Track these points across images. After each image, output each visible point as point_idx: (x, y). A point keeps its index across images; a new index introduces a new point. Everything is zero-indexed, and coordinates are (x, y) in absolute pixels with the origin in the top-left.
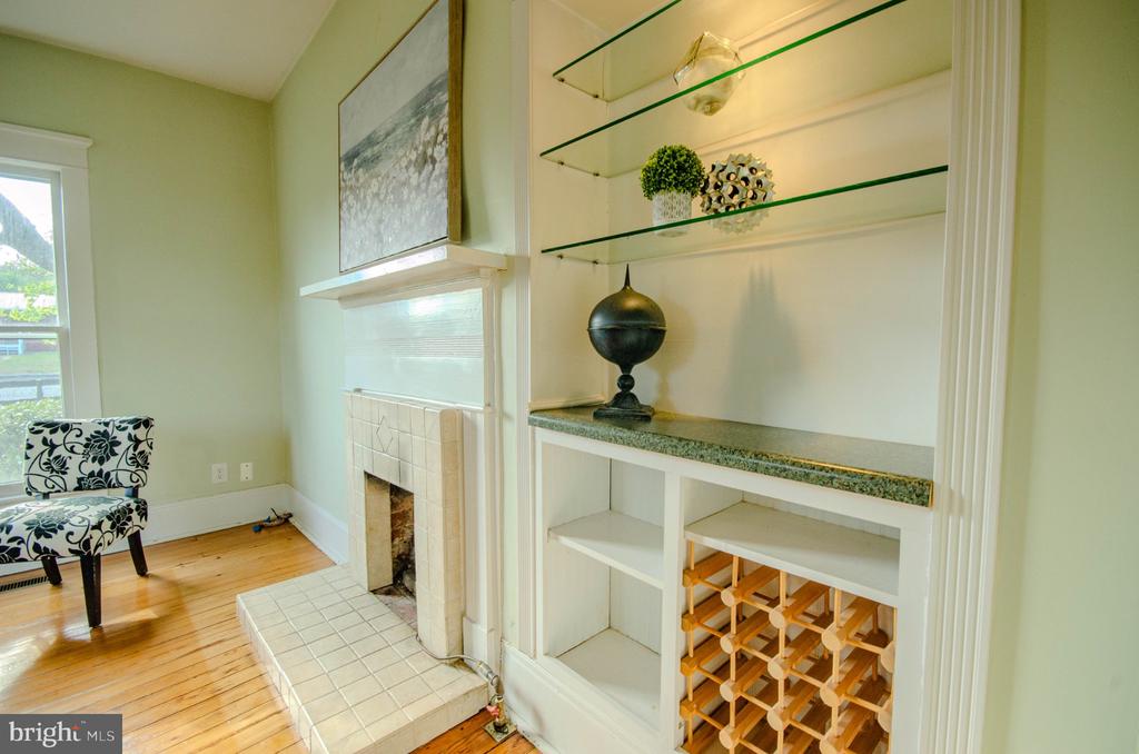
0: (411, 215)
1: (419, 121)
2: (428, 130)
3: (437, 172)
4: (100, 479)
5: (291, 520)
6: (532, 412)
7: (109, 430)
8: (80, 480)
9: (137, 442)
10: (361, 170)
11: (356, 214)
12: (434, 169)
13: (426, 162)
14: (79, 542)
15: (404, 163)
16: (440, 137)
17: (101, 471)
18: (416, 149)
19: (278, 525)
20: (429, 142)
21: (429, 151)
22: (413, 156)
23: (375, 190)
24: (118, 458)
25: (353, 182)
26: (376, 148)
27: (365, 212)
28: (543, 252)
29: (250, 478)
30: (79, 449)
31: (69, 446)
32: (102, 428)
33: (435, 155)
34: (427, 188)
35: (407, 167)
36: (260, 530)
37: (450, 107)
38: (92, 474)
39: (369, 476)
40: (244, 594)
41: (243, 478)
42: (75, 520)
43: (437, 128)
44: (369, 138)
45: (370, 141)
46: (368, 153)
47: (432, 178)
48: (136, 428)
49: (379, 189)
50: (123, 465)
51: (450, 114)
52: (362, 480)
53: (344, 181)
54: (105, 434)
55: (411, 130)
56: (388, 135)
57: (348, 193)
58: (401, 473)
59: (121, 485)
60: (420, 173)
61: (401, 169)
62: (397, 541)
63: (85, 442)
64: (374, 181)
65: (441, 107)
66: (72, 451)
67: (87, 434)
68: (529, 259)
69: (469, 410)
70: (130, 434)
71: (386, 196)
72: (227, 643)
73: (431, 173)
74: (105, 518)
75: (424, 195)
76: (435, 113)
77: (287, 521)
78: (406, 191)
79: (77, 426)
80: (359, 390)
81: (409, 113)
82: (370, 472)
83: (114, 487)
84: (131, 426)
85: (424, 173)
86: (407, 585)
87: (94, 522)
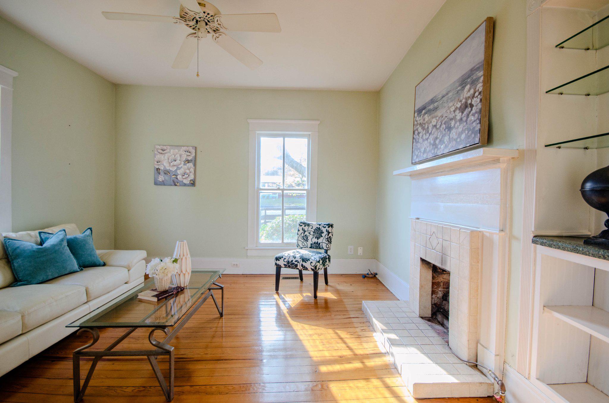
0: (456, 134)
1: (463, 88)
2: (469, 91)
3: (474, 111)
4: (317, 245)
5: (377, 276)
6: (535, 237)
7: (321, 227)
8: (311, 244)
9: (329, 233)
10: (426, 115)
11: (422, 136)
12: (472, 110)
13: (466, 107)
14: (314, 266)
15: (453, 109)
16: (477, 94)
17: (318, 242)
18: (461, 101)
19: (371, 277)
20: (469, 97)
21: (469, 102)
22: (459, 105)
23: (434, 124)
24: (323, 238)
25: (421, 121)
26: (436, 104)
27: (428, 135)
28: (546, 146)
29: (361, 254)
30: (312, 233)
31: (309, 232)
32: (318, 226)
33: (473, 103)
34: (467, 120)
35: (454, 111)
36: (365, 278)
37: (484, 78)
38: (315, 243)
39: (423, 260)
40: (365, 301)
41: (359, 254)
42: (313, 258)
43: (475, 89)
44: (432, 100)
45: (432, 101)
46: (431, 107)
47: (470, 115)
48: (329, 227)
49: (437, 123)
50: (324, 241)
51: (484, 82)
52: (419, 262)
53: (416, 121)
54: (319, 228)
55: (458, 93)
56: (443, 97)
57: (418, 126)
58: (443, 261)
59: (323, 248)
60: (462, 113)
61: (450, 112)
62: (434, 296)
63: (313, 231)
64: (434, 120)
65: (479, 78)
66: (310, 234)
67: (314, 228)
68: (536, 151)
69: (487, 232)
70: (327, 230)
71: (441, 126)
72: (360, 319)
73: (470, 112)
74: (320, 259)
75: (465, 123)
76: (474, 83)
77: (375, 276)
78: (453, 123)
79: (312, 225)
80: (418, 219)
81: (457, 84)
82: (424, 258)
83: (321, 249)
84: (327, 226)
85: (465, 113)
86: (439, 319)
87: (318, 260)
